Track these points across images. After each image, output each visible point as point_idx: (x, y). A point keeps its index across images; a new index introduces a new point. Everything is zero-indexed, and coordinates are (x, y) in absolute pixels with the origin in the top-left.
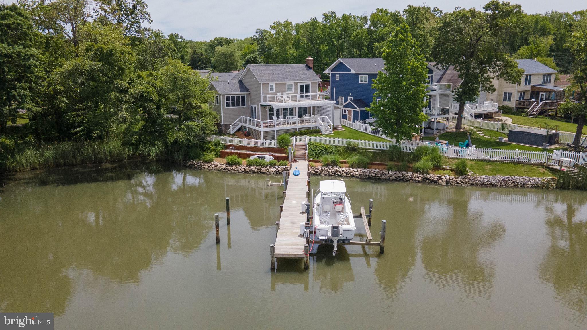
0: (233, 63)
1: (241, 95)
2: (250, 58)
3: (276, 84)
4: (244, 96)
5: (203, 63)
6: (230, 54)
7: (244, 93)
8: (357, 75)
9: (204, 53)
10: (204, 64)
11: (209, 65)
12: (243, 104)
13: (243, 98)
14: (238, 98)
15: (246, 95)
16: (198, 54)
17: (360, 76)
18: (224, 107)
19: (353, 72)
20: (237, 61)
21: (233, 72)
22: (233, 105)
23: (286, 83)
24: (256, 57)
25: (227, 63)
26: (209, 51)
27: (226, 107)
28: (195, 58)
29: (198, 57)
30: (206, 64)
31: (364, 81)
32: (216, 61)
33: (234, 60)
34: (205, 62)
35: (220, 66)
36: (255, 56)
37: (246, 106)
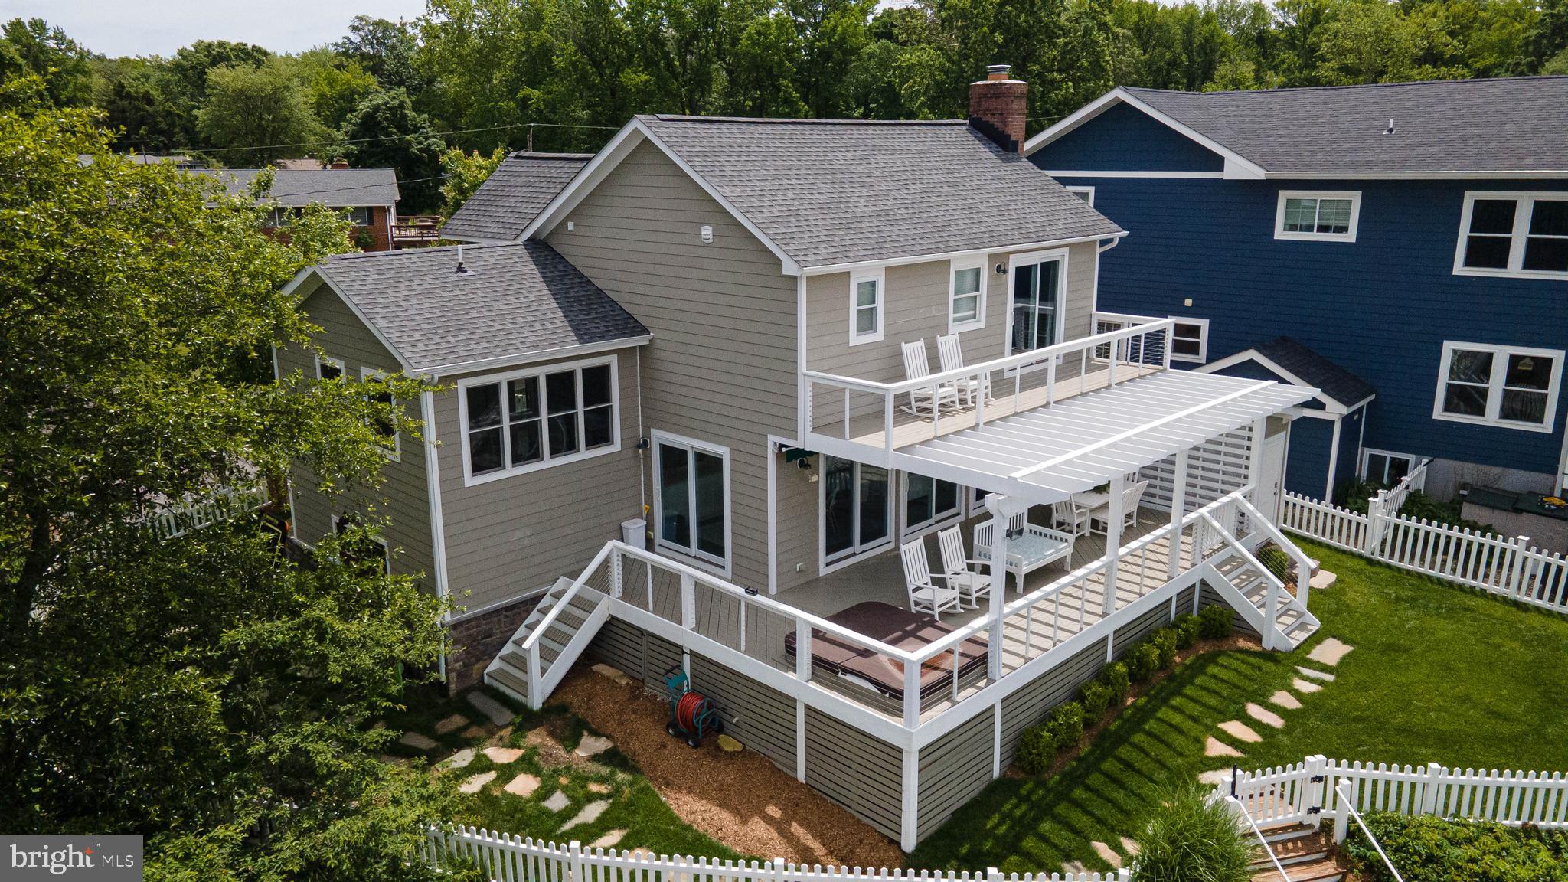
0: (285, 131)
1: (578, 366)
2: (377, 108)
3: (889, 270)
4: (605, 370)
5: (155, 130)
6: (270, 97)
7: (605, 352)
8: (1264, 192)
9: (156, 94)
10: (161, 132)
11: (180, 137)
12: (599, 434)
13: (597, 379)
14: (560, 385)
15: (613, 361)
16: (136, 99)
17: (1283, 195)
18: (452, 481)
19: (1238, 168)
20: (300, 122)
21: (289, 163)
22: (527, 449)
23: (947, 263)
24: (402, 105)
25: (260, 132)
26: (176, 90)
27: (470, 480)
28: (123, 111)
29: (138, 109)
30: (169, 134)
31: (1323, 229)
32: (217, 122)
33: (287, 119)
34: (163, 126)
35: (231, 142)
36: (396, 102)
37: (616, 447)
